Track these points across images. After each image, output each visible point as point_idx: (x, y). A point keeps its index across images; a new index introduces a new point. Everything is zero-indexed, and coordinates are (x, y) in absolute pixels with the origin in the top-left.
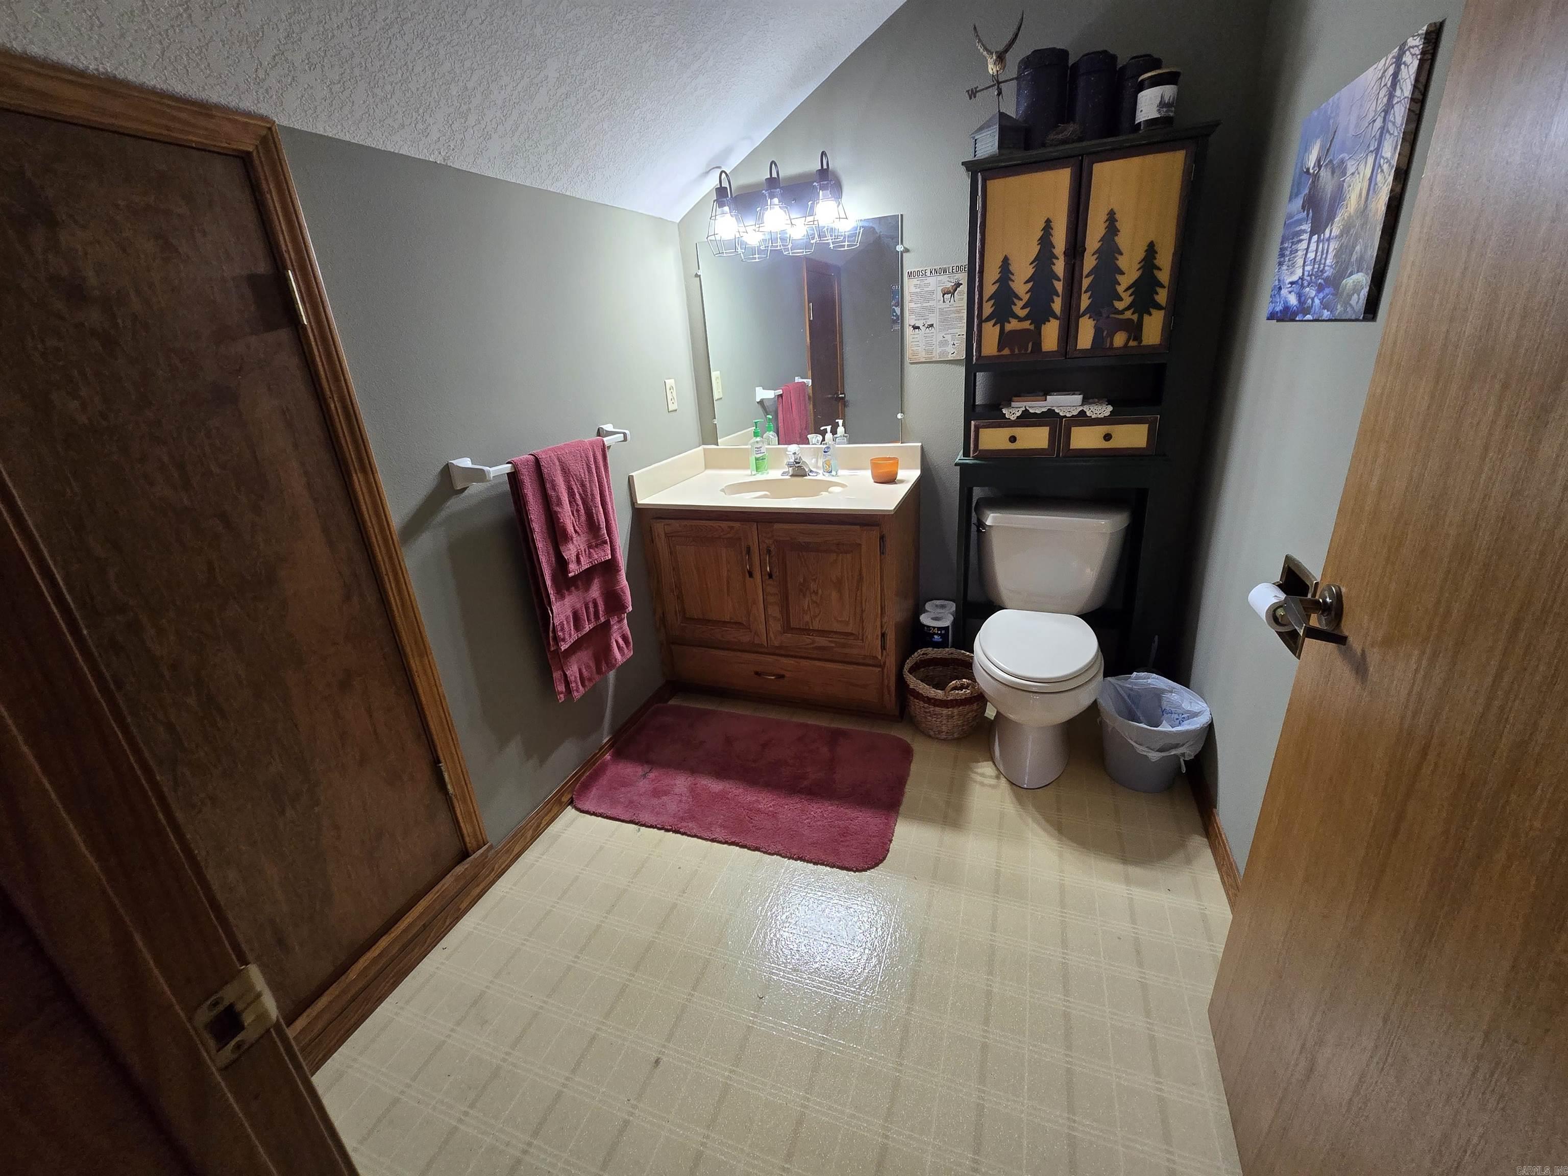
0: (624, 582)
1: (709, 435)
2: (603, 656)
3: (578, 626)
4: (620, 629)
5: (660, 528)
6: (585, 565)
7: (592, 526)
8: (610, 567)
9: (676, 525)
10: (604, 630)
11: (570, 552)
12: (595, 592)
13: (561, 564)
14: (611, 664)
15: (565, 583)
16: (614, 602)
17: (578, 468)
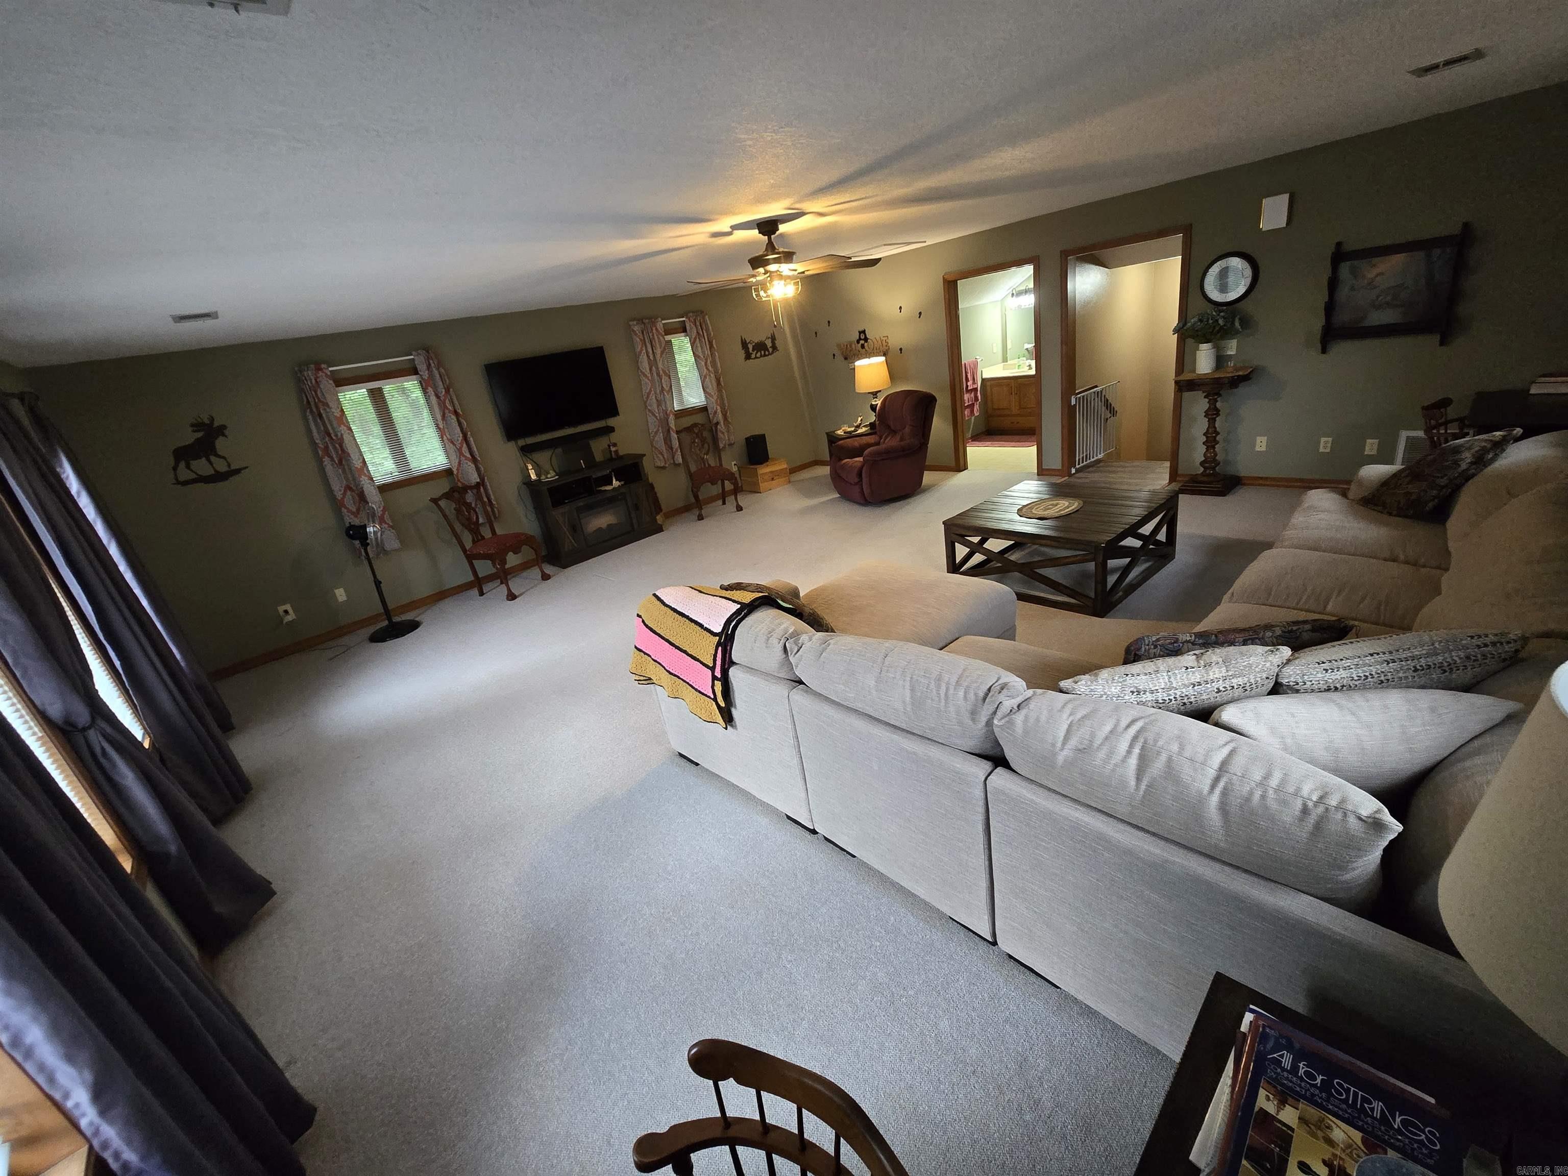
0: (979, 394)
1: (1005, 360)
2: (972, 412)
3: (969, 402)
4: (976, 408)
5: (988, 384)
6: (971, 388)
7: (974, 379)
8: (976, 389)
9: (992, 382)
10: (973, 404)
11: (969, 384)
12: (973, 395)
13: (967, 386)
14: (974, 415)
15: (968, 391)
16: (976, 399)
17: (972, 366)
